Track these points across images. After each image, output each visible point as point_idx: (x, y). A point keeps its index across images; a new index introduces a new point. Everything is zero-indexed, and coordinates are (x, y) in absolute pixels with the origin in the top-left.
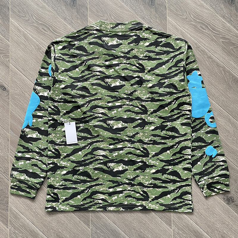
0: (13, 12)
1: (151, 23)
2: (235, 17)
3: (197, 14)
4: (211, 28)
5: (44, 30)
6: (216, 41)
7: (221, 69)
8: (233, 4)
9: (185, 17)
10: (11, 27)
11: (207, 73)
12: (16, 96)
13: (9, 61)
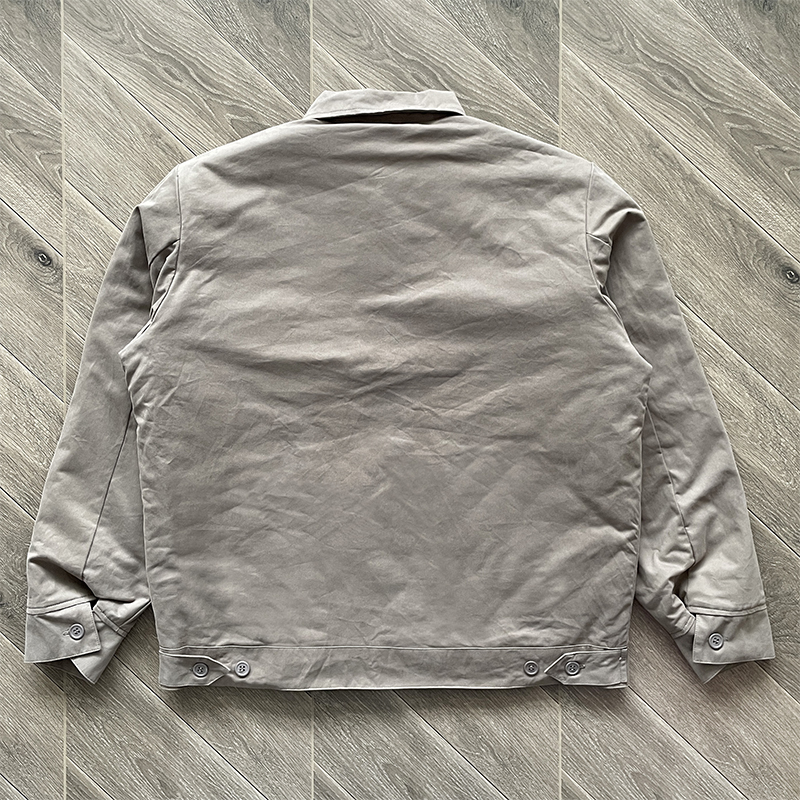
0: (74, 13)
1: (509, 64)
2: (773, 52)
3: (654, 37)
4: (697, 84)
5: (171, 74)
6: (712, 128)
7: (725, 216)
8: (770, 9)
9: (615, 47)
10: (66, 63)
11: (679, 229)
12: (83, 285)
13: (60, 172)
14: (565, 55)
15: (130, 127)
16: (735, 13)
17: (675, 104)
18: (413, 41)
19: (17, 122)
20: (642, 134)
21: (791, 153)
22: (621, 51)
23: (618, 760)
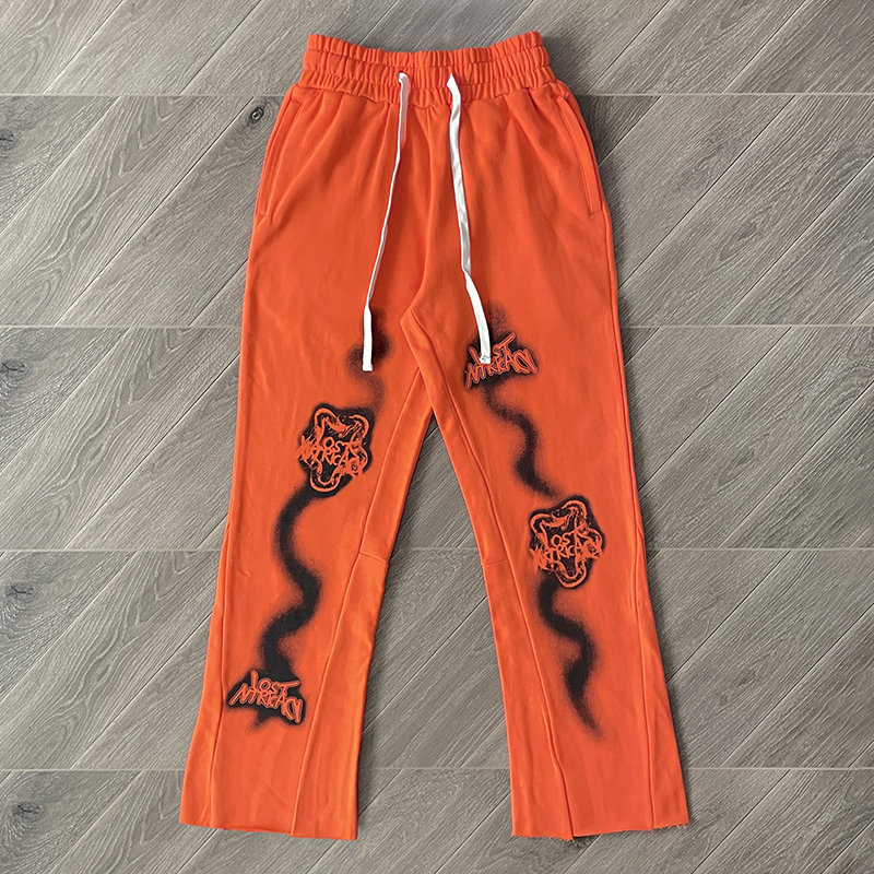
14: (65, 323)
15: (151, 711)
16: (19, 167)
17: (105, 222)
18: (60, 460)
19: (153, 810)
20: (134, 252)
21: (144, 116)
22: (59, 271)
23: (709, 274)
